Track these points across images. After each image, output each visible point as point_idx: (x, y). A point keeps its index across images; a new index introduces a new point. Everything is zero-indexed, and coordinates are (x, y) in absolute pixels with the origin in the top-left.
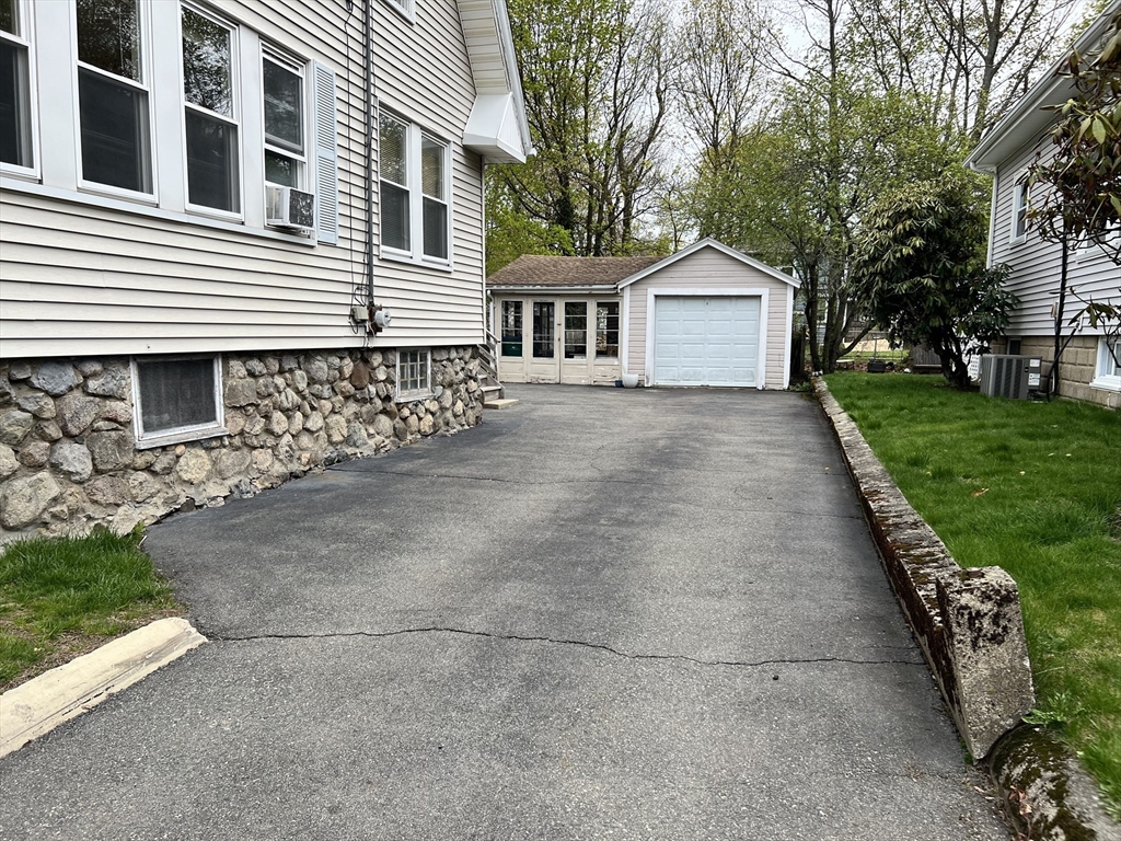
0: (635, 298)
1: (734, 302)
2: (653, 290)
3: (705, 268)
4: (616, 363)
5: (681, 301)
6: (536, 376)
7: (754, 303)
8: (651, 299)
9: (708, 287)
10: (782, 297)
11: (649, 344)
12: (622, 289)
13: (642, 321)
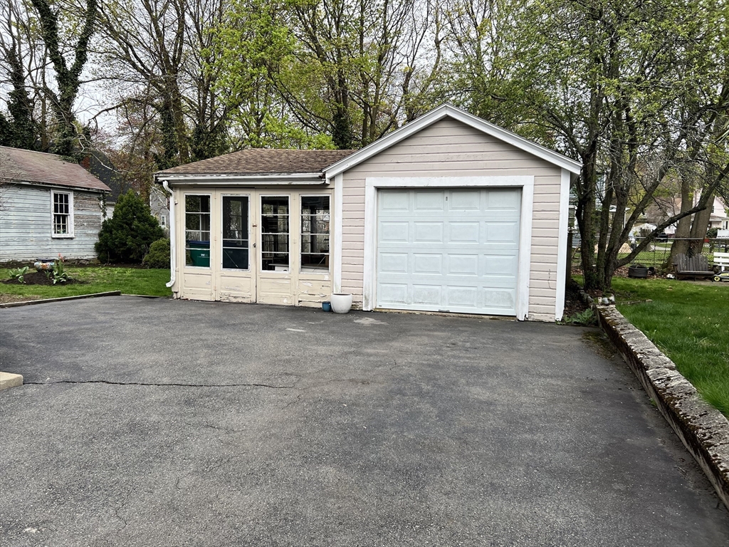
0: (351, 191)
1: (483, 196)
2: (373, 179)
3: (443, 148)
4: (327, 278)
5: (412, 196)
6: (227, 292)
7: (513, 196)
8: (370, 192)
9: (446, 175)
10: (553, 189)
11: (368, 252)
12: (332, 179)
13: (358, 222)
